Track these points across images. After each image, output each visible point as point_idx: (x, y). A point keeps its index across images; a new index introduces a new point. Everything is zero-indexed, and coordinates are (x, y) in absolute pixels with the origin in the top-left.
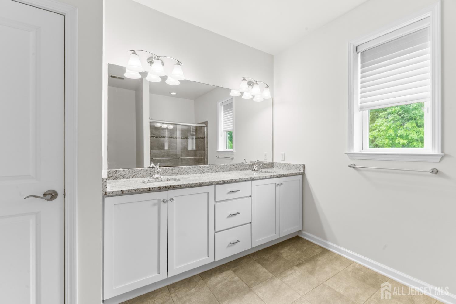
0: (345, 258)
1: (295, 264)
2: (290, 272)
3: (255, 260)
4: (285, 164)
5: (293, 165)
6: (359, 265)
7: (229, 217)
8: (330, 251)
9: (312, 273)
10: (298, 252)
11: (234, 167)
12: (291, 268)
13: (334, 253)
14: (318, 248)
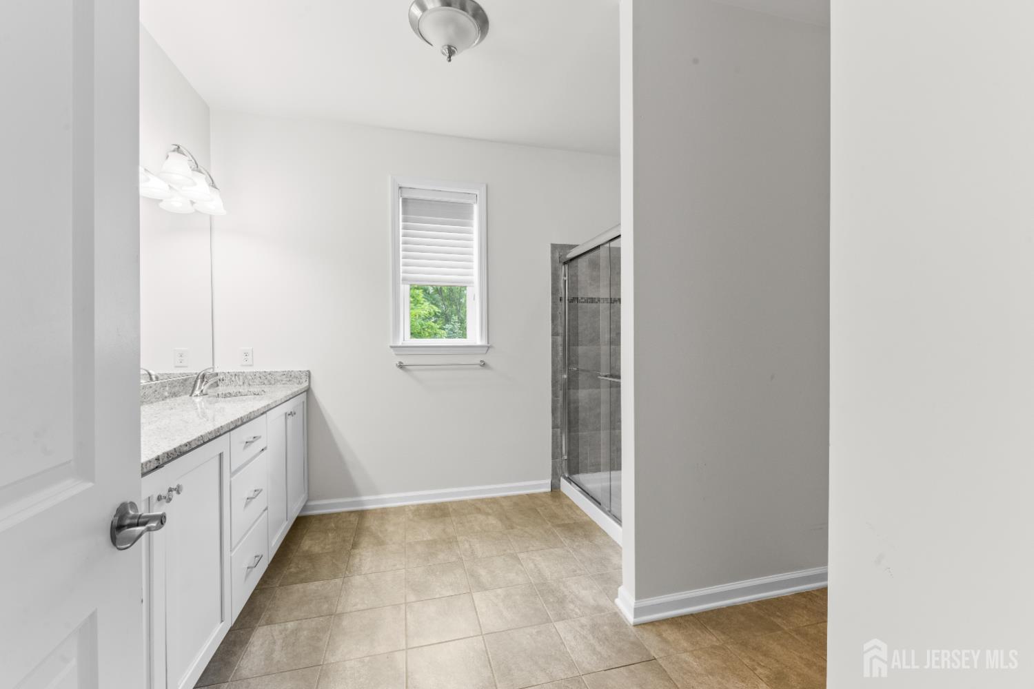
0: (391, 508)
1: (349, 549)
2: (357, 560)
3: (280, 586)
4: (257, 375)
5: (282, 373)
6: (413, 506)
7: (246, 505)
8: (367, 510)
9: (380, 543)
10: (330, 535)
11: (151, 391)
12: (350, 555)
13: (376, 510)
14: (350, 515)
